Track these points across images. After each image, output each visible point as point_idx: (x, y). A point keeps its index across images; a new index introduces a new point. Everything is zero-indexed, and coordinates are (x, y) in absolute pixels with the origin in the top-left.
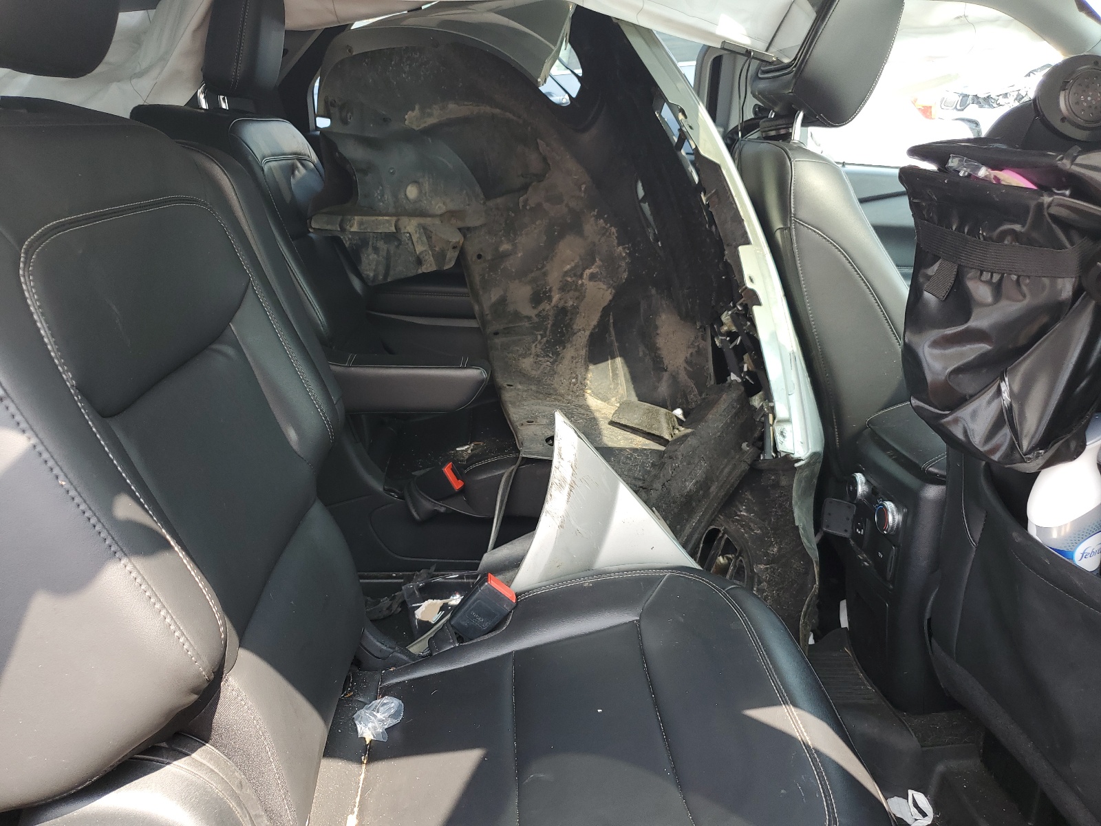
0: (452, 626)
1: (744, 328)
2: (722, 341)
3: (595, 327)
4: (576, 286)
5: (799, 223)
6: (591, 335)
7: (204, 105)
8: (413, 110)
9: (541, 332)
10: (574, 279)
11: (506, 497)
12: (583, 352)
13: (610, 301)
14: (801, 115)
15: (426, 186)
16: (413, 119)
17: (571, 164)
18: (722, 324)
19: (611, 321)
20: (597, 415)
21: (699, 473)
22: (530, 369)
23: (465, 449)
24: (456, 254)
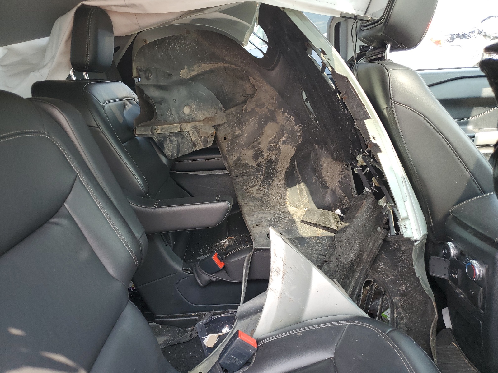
0: (220, 364)
1: (370, 162)
2: (358, 171)
3: (288, 168)
4: (276, 148)
5: (397, 104)
6: (286, 172)
7: (74, 78)
8: (184, 69)
9: (260, 173)
10: (274, 144)
11: (248, 272)
12: (283, 182)
13: (294, 154)
14: (389, 46)
15: (194, 107)
16: (184, 73)
17: (267, 87)
18: (357, 162)
19: (296, 164)
20: (294, 217)
21: (356, 248)
22: (256, 193)
23: (225, 242)
24: (213, 139)
